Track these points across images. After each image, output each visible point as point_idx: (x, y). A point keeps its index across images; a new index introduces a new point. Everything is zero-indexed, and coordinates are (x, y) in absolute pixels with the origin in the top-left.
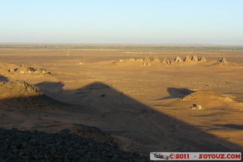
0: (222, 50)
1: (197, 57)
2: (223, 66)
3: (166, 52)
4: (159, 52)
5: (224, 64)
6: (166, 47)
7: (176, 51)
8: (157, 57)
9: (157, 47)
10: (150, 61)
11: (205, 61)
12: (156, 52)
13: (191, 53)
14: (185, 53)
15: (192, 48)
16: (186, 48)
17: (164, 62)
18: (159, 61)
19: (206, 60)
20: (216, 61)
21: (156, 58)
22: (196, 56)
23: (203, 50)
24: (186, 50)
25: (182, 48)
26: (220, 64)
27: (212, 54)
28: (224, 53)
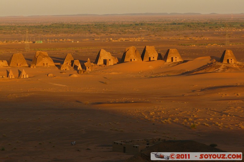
0: (222, 29)
1: (157, 50)
2: (227, 71)
3: (71, 38)
4: (51, 38)
5: (228, 68)
6: (69, 26)
7: (97, 34)
8: (46, 53)
9: (44, 24)
10: (27, 65)
11: (178, 60)
12: (41, 39)
13: (138, 40)
14: (124, 39)
15: (142, 24)
16: (124, 26)
17: (66, 66)
18: (53, 64)
19: (182, 57)
20: (206, 60)
21: (45, 56)
22: (152, 48)
23: (172, 29)
24: (125, 33)
25: (113, 25)
26: (219, 66)
27: (196, 41)
28: (227, 38)
